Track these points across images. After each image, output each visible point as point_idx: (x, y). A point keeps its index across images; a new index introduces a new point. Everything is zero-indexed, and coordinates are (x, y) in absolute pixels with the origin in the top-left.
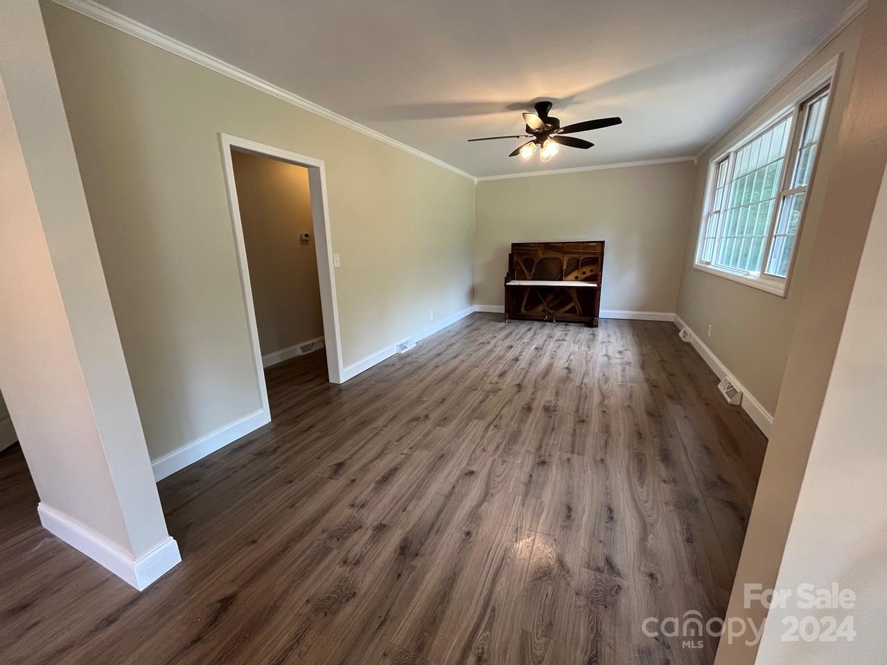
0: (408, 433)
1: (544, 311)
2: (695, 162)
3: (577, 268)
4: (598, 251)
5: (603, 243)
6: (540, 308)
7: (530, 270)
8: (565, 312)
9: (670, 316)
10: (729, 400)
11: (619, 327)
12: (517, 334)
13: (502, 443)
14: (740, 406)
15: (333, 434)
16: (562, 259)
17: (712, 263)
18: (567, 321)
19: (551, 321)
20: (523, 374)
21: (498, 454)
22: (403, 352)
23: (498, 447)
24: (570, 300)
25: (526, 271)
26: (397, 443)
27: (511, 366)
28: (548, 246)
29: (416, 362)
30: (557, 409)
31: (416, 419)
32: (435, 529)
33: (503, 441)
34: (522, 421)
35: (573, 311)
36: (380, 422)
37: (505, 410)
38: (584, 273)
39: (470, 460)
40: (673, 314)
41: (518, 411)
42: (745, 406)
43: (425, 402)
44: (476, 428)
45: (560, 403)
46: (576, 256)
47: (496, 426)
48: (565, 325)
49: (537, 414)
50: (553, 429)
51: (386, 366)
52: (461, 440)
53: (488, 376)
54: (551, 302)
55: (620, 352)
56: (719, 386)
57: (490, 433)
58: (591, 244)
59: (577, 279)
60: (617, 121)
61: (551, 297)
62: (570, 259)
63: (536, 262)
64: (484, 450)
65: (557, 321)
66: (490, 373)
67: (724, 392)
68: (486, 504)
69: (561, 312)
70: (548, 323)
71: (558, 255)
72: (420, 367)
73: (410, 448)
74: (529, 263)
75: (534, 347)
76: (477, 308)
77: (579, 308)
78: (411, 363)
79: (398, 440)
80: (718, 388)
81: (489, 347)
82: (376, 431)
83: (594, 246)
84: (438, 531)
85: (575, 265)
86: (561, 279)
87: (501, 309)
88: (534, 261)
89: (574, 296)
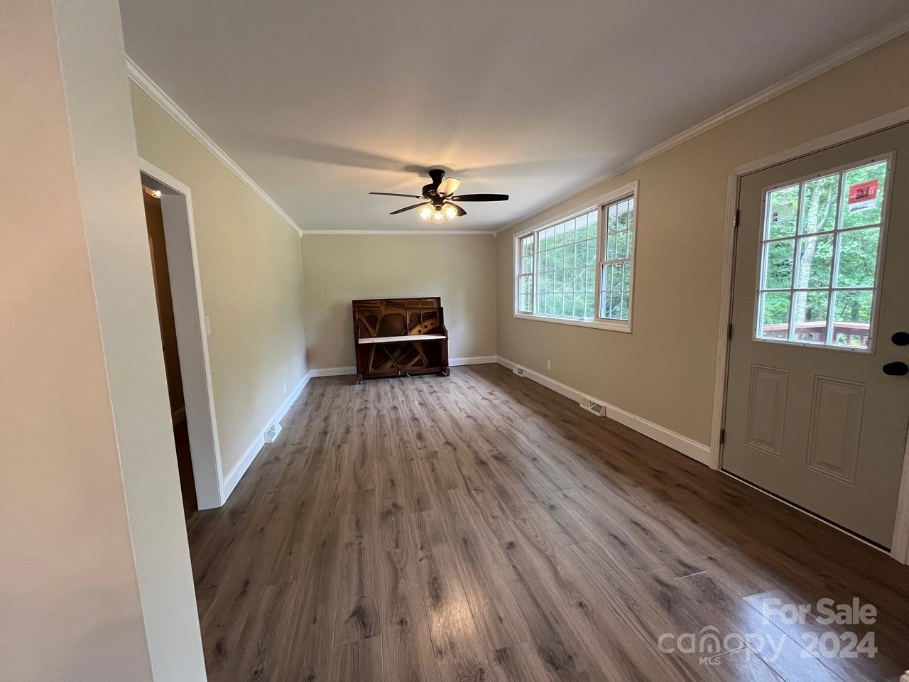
0: (398, 532)
1: (393, 367)
2: (495, 236)
3: (419, 323)
4: (435, 305)
5: (438, 299)
6: (389, 364)
7: (374, 328)
8: (413, 366)
9: (494, 359)
10: (598, 414)
11: (465, 372)
12: (386, 393)
13: (500, 503)
14: (605, 417)
15: (295, 578)
16: (405, 315)
17: (535, 312)
18: (420, 375)
19: (404, 376)
20: (437, 430)
21: (510, 516)
22: (273, 440)
23: (502, 509)
24: (417, 353)
25: (369, 328)
26: (399, 550)
27: (419, 426)
28: (389, 303)
29: (306, 448)
30: (505, 455)
31: (386, 515)
32: (551, 620)
33: (498, 500)
34: (491, 476)
35: (419, 363)
36: (347, 533)
37: (465, 471)
38: (426, 327)
39: (496, 532)
40: (496, 356)
41: (478, 469)
42: (609, 415)
43: (374, 490)
44: (460, 497)
45: (500, 449)
46: (418, 311)
47: (476, 490)
48: (420, 378)
49: (493, 464)
50: (523, 474)
51: (267, 463)
52: (461, 515)
53: (409, 442)
54: (399, 356)
55: (491, 394)
56: (581, 405)
57: (479, 498)
58: (428, 300)
59: (420, 333)
60: (505, 198)
61: (397, 353)
62: (411, 315)
63: (379, 320)
64: (493, 517)
65: (411, 375)
66: (406, 439)
67: (589, 409)
68: (559, 568)
69: (409, 366)
70: (402, 379)
71: (401, 311)
72: (319, 451)
73: (422, 549)
74: (372, 320)
75: (416, 404)
76: (314, 373)
77: (425, 360)
78: (300, 451)
79: (397, 546)
80: (581, 408)
81: (373, 412)
82: (356, 547)
83: (431, 302)
84: (557, 621)
85: (418, 320)
86: (406, 334)
87: (352, 370)
88: (377, 318)
89: (420, 350)
